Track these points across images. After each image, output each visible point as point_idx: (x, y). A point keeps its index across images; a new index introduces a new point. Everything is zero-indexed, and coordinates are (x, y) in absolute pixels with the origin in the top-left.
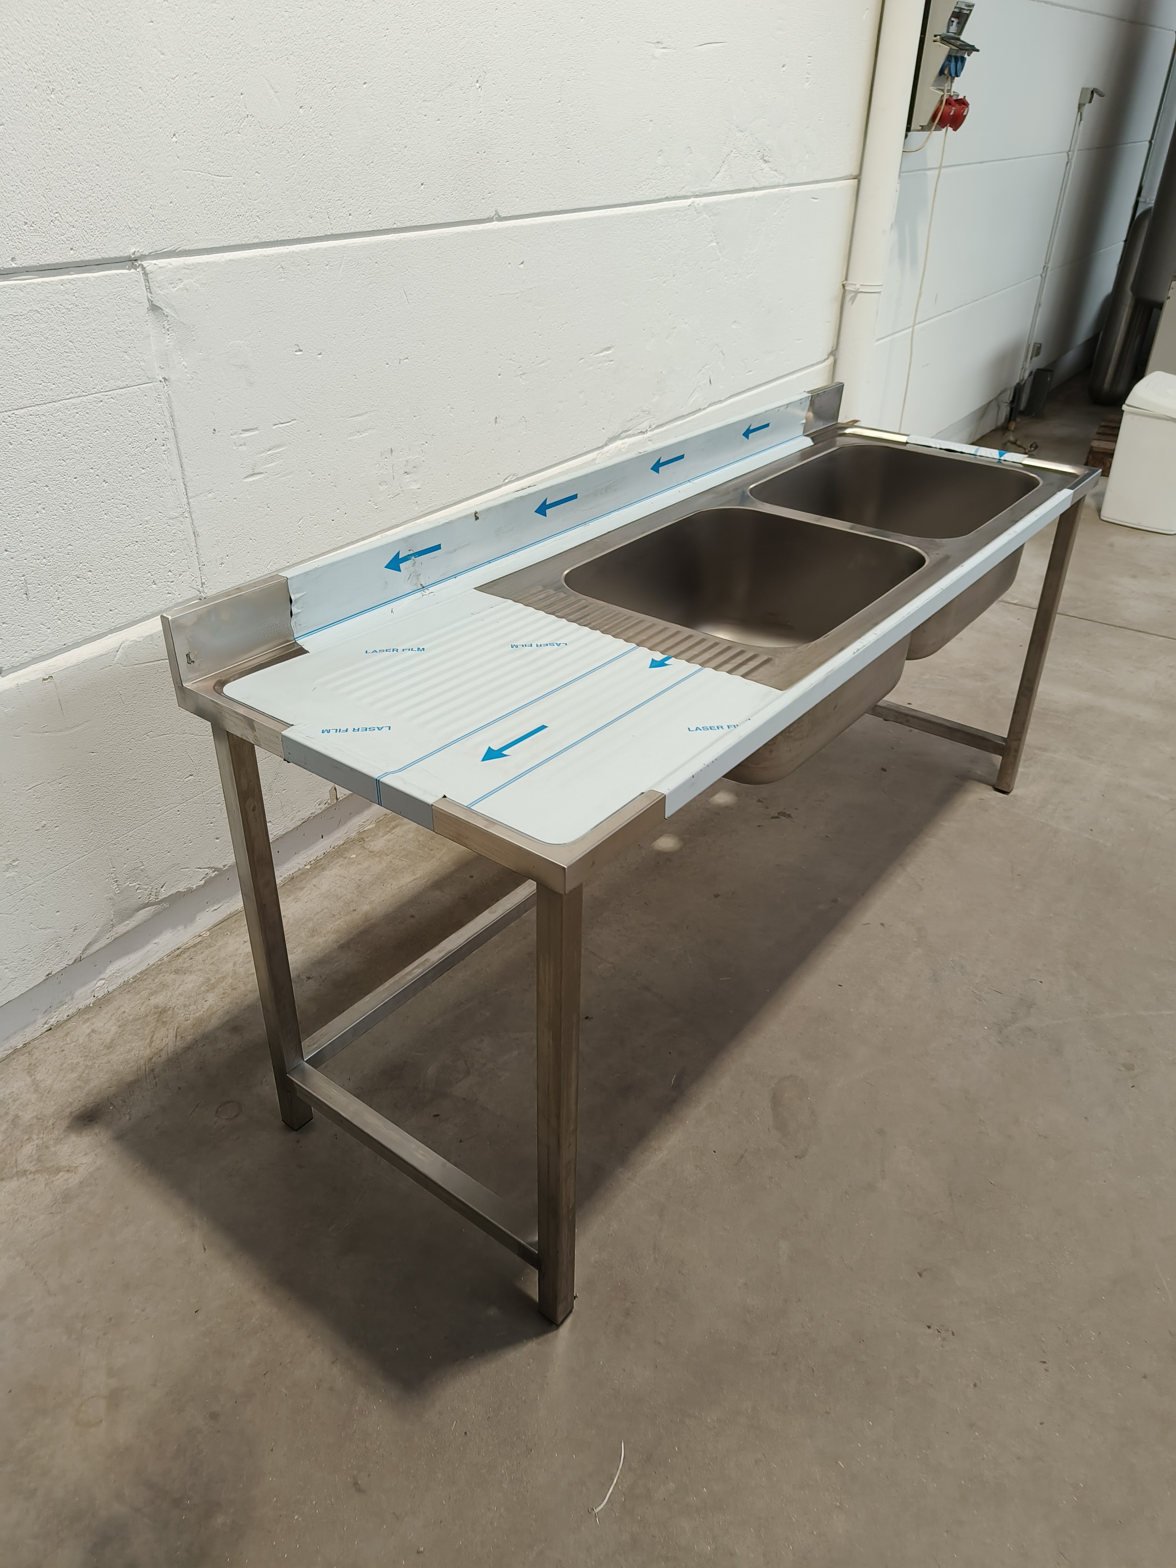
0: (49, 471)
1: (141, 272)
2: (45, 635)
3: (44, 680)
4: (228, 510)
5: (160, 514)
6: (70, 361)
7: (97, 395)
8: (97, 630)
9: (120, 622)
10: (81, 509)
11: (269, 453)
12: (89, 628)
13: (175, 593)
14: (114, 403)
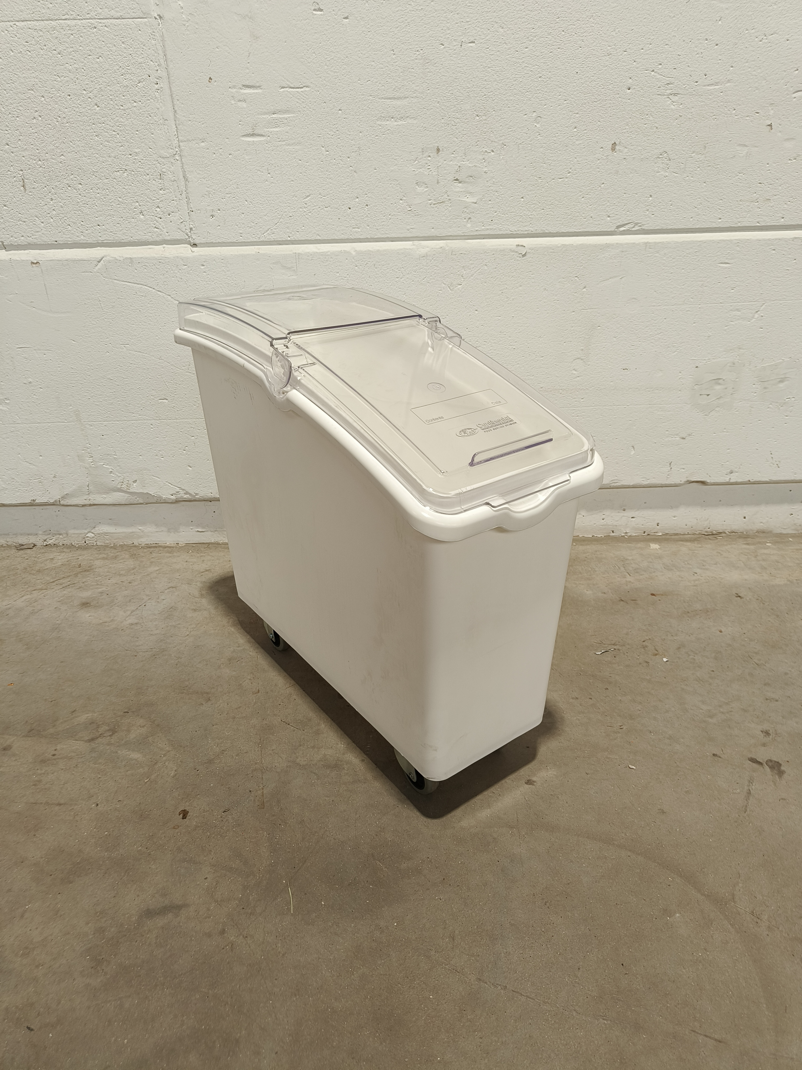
2: (39, 227)
3: (33, 263)
8: (85, 238)
9: (107, 238)
11: (273, 116)
12: (78, 234)
13: (163, 230)
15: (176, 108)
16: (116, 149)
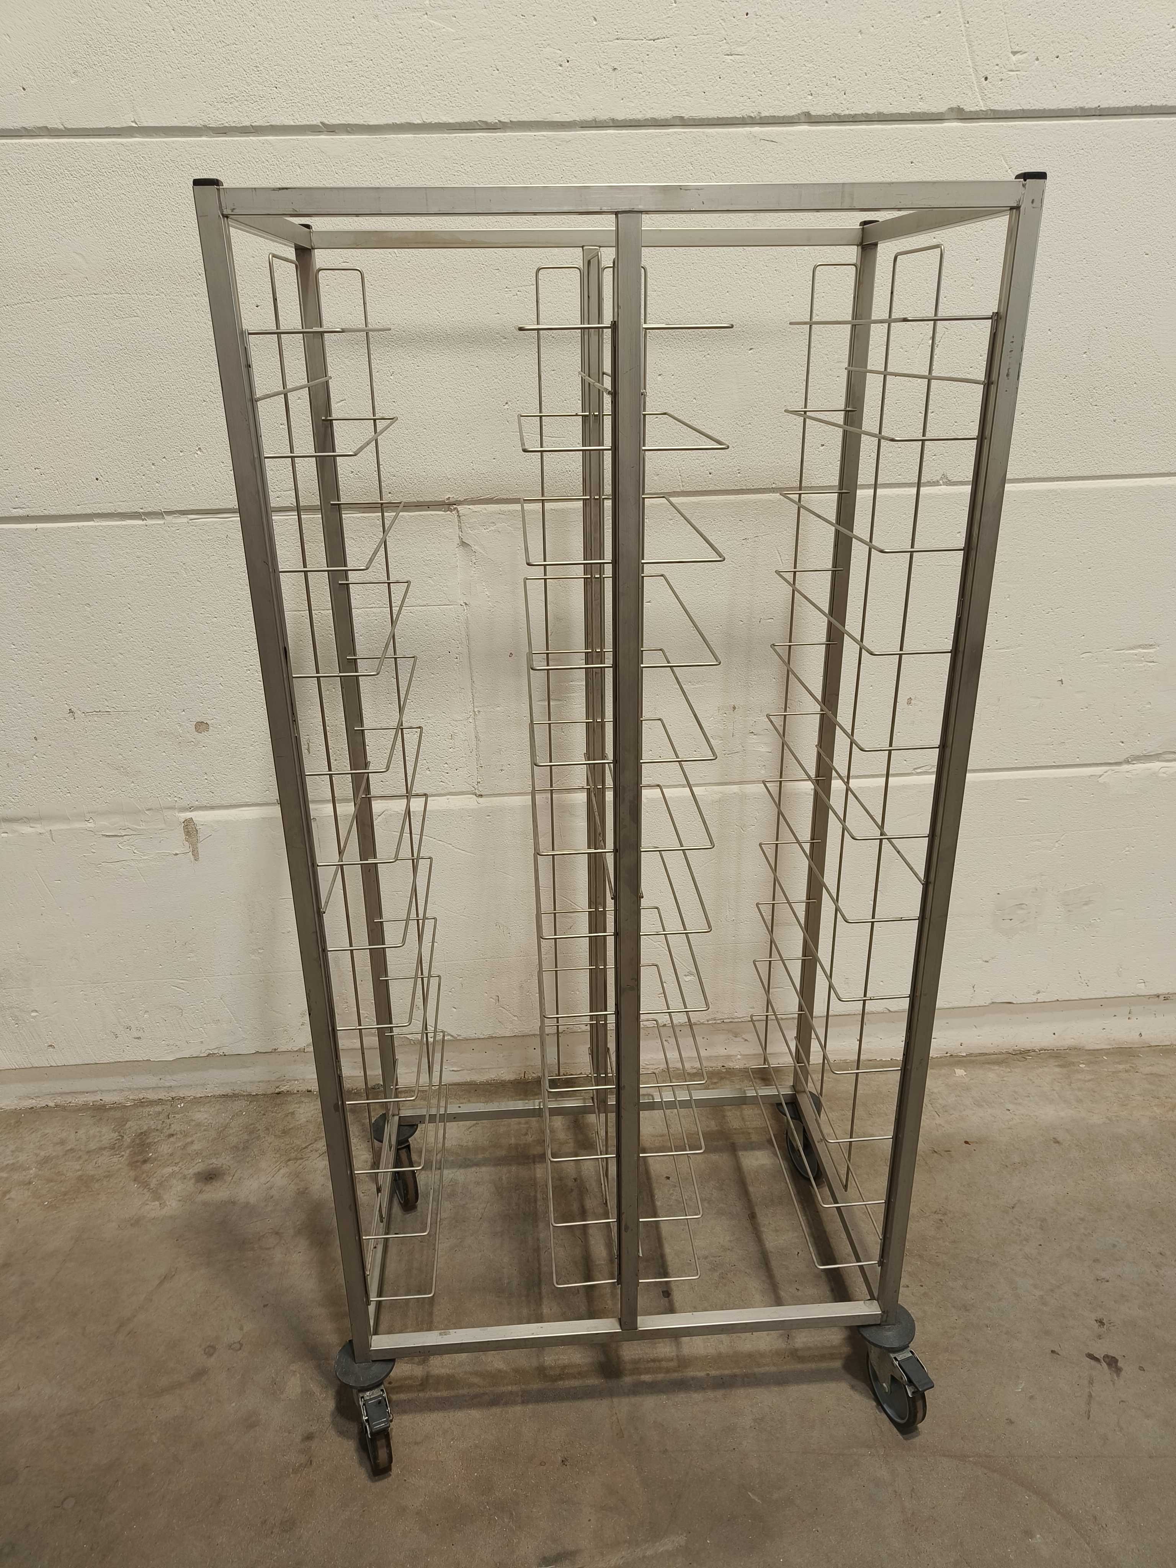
15: (474, 679)
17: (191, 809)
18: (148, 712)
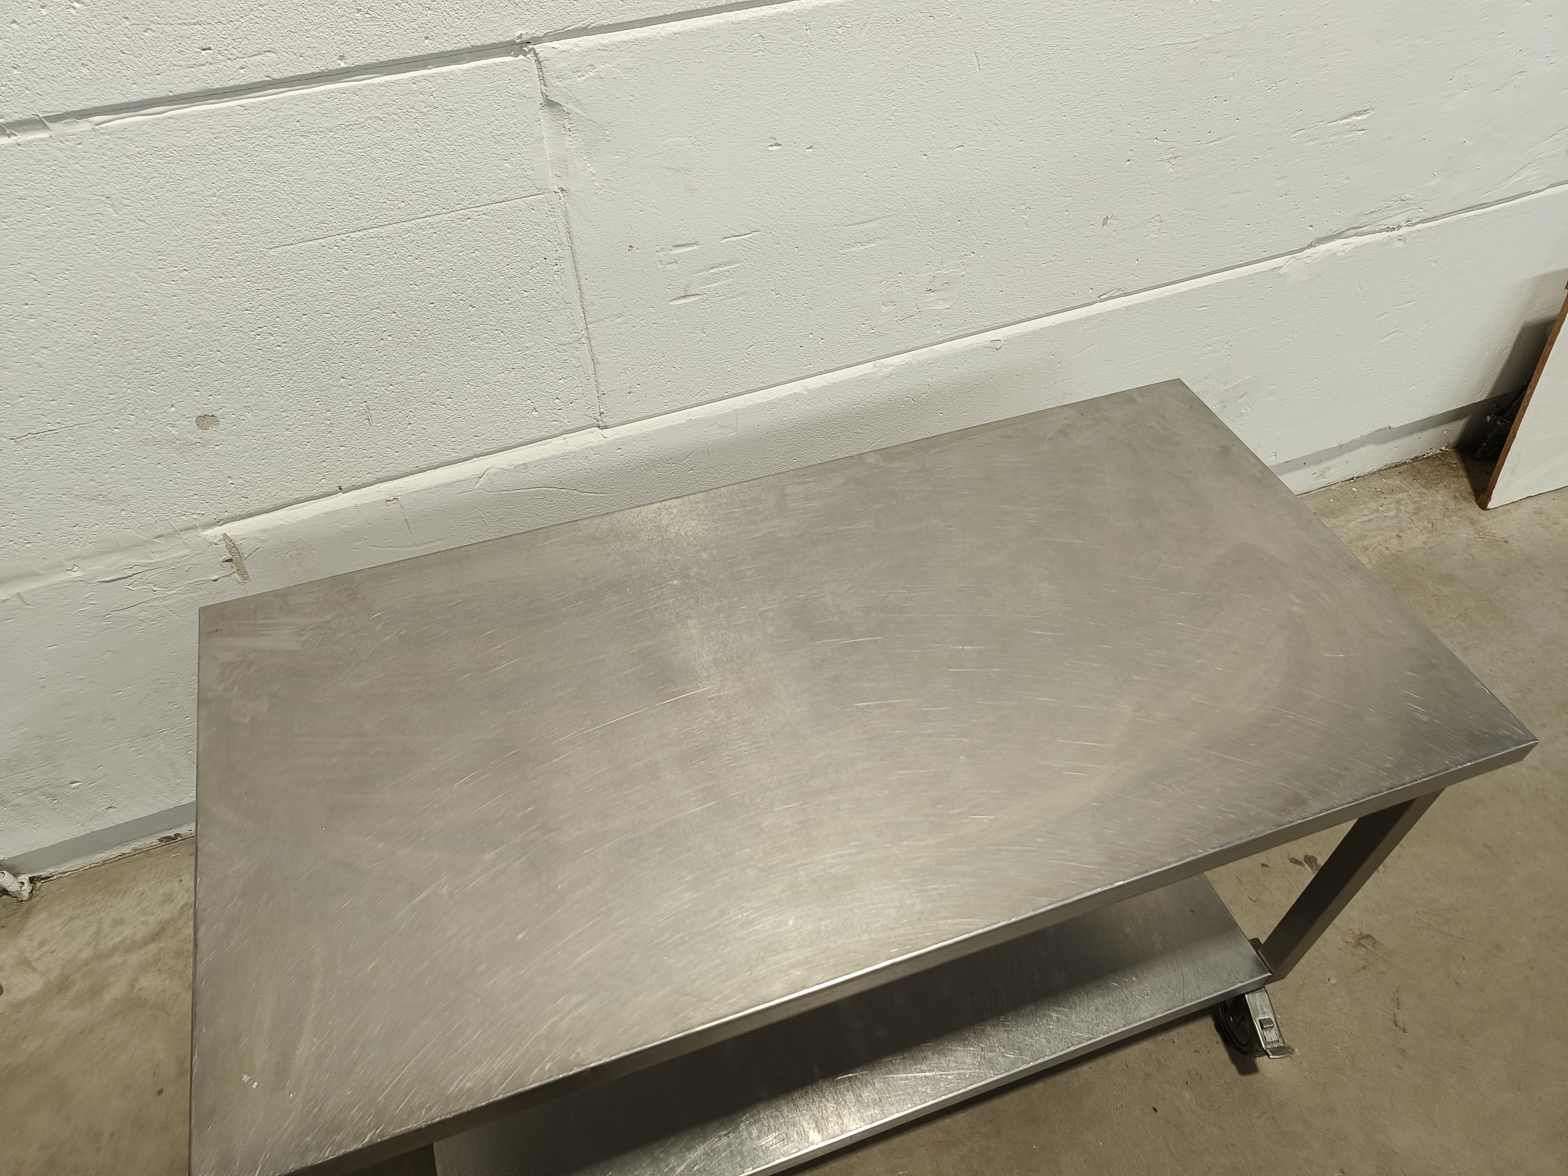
0: (397, 297)
1: (533, 59)
2: (393, 458)
3: (388, 501)
4: (643, 336)
5: (547, 339)
6: (425, 174)
7: (463, 211)
8: (457, 455)
9: (487, 447)
10: (438, 335)
11: (712, 271)
13: (563, 421)
14: (486, 219)
15: (583, 289)
16: (500, 349)
17: (219, 522)
18: (117, 418)
